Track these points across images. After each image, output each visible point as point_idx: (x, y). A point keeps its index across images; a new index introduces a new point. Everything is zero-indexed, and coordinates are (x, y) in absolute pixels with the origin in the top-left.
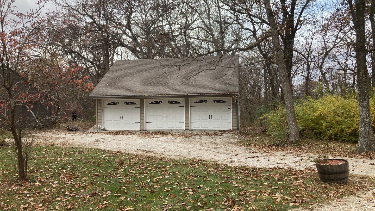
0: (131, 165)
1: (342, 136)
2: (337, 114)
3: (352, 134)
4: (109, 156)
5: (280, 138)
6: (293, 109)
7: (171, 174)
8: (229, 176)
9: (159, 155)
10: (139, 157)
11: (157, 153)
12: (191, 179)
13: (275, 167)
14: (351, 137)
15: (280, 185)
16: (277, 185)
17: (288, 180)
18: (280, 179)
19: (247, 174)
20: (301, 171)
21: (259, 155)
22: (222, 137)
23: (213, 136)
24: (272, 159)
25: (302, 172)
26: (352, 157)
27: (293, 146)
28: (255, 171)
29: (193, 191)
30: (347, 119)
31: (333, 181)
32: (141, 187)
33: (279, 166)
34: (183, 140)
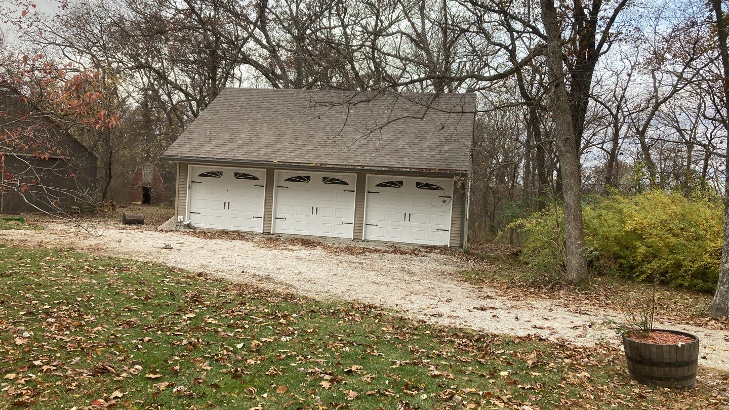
0: (217, 305)
1: (677, 277)
2: (670, 230)
3: (698, 274)
4: (178, 282)
5: (546, 271)
6: (578, 213)
7: (295, 334)
8: (424, 349)
9: (284, 287)
10: (240, 290)
11: (281, 283)
12: (337, 349)
13: (529, 335)
14: (696, 281)
15: (536, 380)
16: (529, 380)
17: (555, 370)
18: (537, 366)
19: (466, 346)
20: (585, 349)
21: (497, 304)
22: (428, 259)
23: (408, 256)
24: (525, 315)
25: (589, 353)
26: (700, 325)
27: (573, 291)
28: (484, 342)
29: (331, 381)
30: (691, 242)
31: (660, 383)
32: (216, 360)
33: (537, 335)
34: (344, 259)
